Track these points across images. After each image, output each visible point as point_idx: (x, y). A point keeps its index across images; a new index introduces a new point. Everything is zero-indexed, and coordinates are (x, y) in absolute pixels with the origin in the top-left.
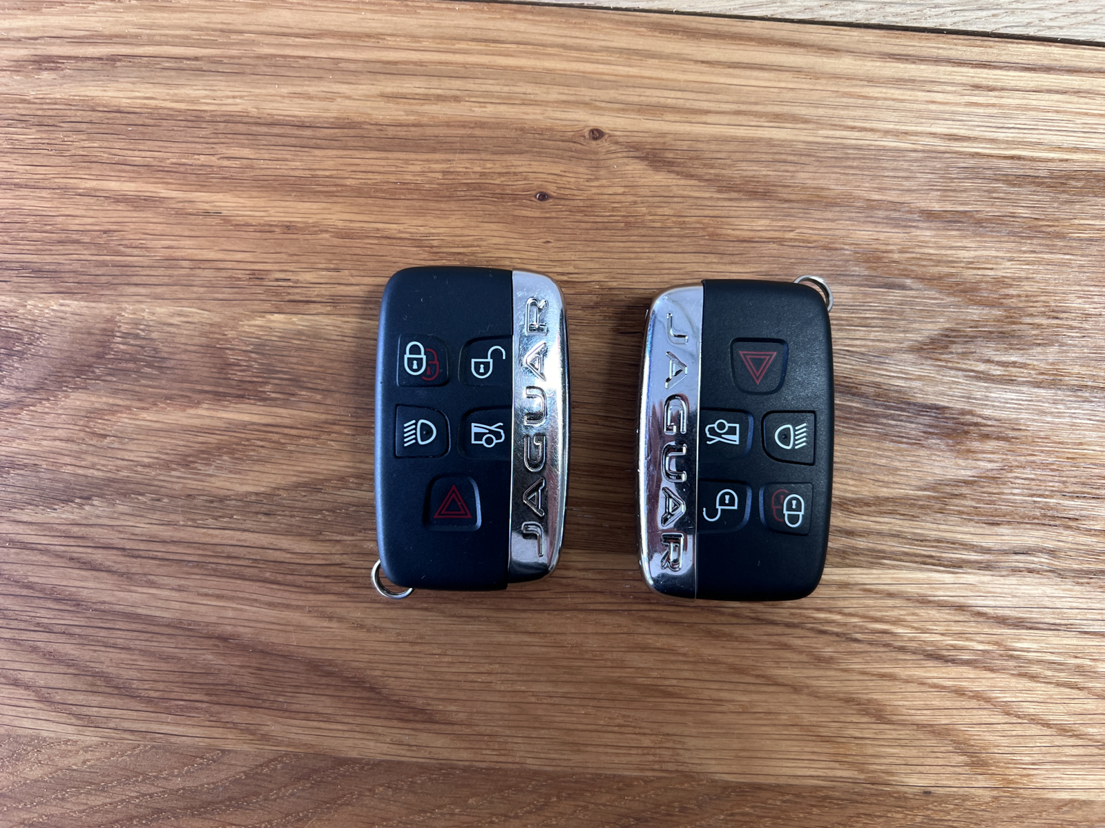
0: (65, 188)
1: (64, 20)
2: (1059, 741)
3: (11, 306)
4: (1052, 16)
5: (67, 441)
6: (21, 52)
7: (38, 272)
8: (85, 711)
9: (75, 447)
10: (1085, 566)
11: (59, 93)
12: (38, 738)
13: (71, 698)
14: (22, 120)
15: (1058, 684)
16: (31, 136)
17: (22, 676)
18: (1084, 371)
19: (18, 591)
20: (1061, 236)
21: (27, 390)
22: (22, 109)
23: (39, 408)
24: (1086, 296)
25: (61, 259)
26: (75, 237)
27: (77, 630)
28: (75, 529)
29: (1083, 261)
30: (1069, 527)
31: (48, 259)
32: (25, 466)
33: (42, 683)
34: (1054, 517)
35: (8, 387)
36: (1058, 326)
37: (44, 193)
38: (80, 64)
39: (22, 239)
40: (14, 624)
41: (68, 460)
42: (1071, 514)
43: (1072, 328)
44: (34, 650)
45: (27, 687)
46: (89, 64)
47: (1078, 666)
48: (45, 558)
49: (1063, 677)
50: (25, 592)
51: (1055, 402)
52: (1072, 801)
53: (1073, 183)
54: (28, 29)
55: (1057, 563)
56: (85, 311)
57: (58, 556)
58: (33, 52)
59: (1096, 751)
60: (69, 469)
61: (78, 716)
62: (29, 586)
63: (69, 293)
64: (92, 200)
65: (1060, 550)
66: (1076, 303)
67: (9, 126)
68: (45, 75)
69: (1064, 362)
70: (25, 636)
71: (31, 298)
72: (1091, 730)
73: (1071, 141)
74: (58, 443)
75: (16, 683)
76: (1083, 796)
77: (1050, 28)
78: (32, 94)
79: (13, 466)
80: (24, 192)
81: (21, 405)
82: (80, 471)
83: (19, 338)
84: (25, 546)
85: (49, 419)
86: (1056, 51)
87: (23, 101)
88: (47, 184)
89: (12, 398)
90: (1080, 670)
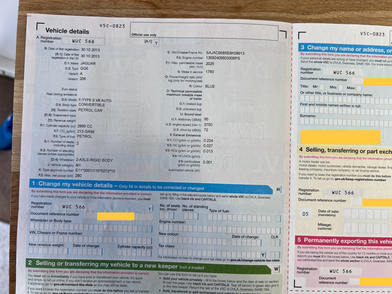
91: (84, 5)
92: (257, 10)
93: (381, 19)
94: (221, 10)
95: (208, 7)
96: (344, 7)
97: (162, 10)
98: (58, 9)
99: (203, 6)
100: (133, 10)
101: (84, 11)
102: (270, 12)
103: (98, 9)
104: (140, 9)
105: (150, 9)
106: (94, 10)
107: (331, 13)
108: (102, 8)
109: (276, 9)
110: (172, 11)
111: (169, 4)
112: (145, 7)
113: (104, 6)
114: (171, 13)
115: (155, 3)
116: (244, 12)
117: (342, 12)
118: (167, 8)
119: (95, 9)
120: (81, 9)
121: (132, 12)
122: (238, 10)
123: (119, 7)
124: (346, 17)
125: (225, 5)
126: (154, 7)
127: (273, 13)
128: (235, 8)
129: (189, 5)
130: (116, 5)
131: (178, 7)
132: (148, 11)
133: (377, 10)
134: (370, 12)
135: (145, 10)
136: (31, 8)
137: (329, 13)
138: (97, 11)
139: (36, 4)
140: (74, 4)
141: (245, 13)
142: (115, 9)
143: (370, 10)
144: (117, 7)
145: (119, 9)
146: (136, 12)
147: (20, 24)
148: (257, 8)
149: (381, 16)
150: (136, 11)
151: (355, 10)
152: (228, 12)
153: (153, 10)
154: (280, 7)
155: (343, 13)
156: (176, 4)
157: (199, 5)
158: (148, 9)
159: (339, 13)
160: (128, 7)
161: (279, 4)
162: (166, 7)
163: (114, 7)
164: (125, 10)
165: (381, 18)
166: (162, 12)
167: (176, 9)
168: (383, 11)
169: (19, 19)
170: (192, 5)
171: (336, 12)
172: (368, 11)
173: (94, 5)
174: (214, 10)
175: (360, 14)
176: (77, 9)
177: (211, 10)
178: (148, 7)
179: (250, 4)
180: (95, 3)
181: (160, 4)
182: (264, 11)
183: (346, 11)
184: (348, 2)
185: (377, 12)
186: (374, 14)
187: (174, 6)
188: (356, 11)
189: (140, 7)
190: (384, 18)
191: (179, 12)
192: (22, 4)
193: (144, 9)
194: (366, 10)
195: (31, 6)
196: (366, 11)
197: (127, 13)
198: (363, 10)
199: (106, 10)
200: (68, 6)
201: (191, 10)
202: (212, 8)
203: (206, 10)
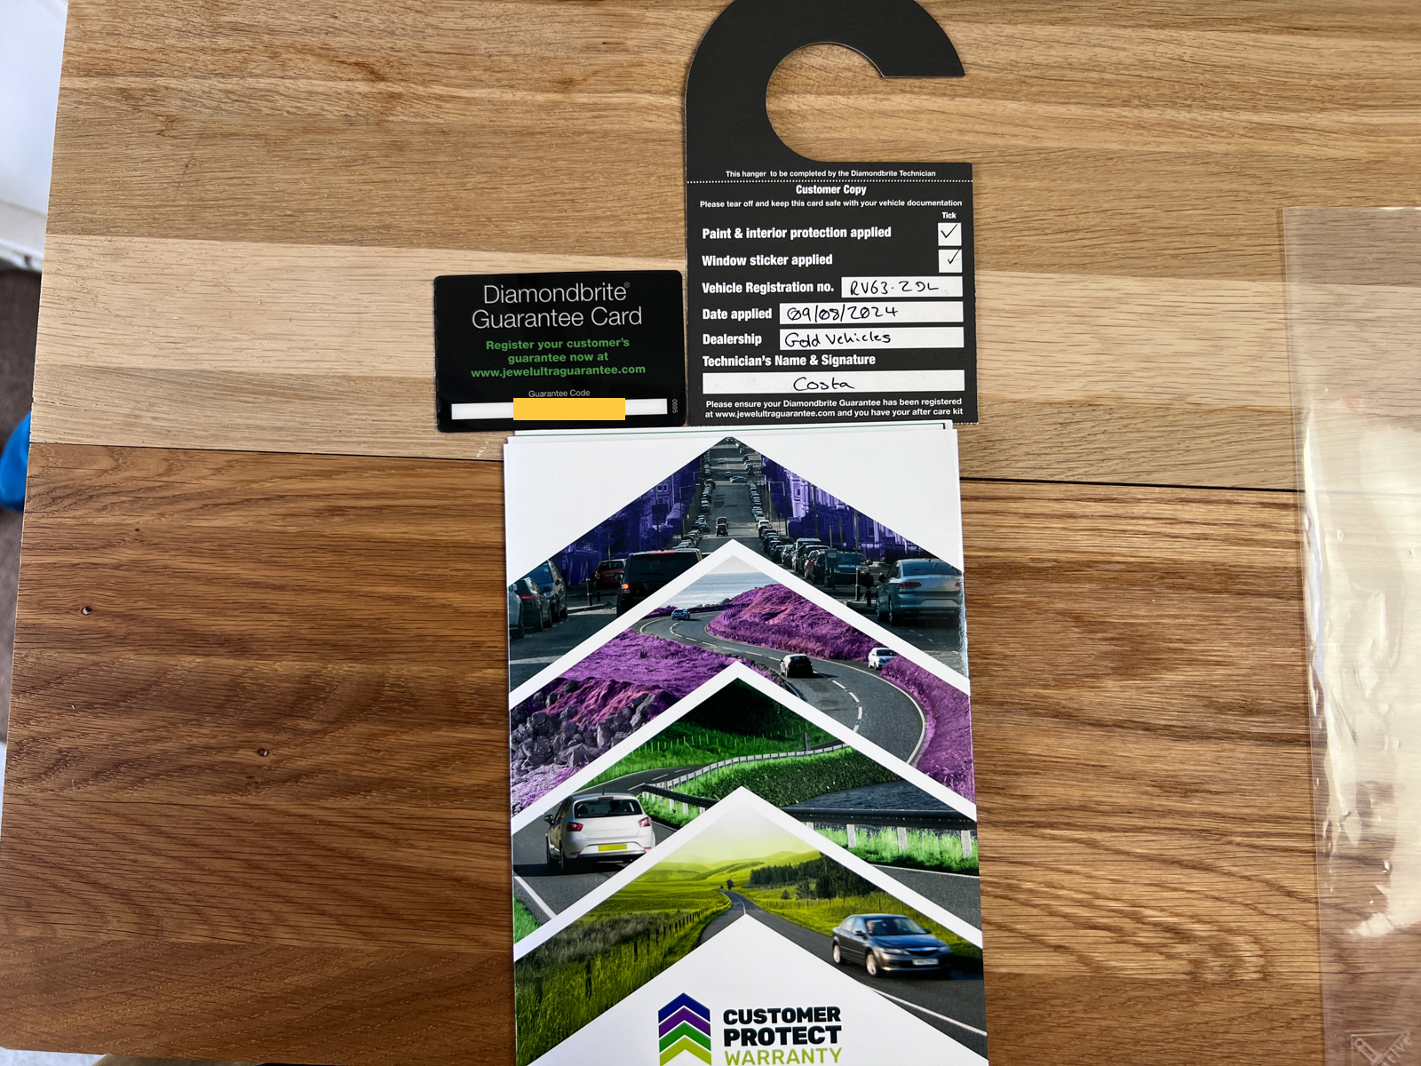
0: (351, 592)
1: (347, 483)
2: (998, 934)
3: (318, 669)
4: (978, 464)
5: (355, 754)
6: (320, 504)
7: (335, 646)
8: (369, 930)
9: (360, 759)
10: (1010, 819)
11: (345, 531)
12: (337, 949)
13: (360, 922)
14: (322, 548)
15: (996, 897)
16: (328, 558)
17: (327, 908)
18: (1005, 691)
19: (324, 853)
20: (987, 606)
21: (329, 722)
22: (322, 541)
23: (336, 734)
24: (1006, 644)
25: (350, 637)
26: (358, 623)
27: (364, 877)
28: (361, 812)
29: (1002, 621)
30: (999, 794)
31: (341, 637)
32: (328, 771)
33: (341, 912)
34: (989, 788)
35: (316, 721)
36: (988, 664)
37: (338, 595)
38: (359, 512)
39: (324, 625)
40: (323, 875)
41: (356, 767)
42: (1000, 785)
43: (996, 665)
44: (335, 891)
45: (331, 916)
46: (365, 512)
47: (1008, 884)
48: (342, 831)
49: (999, 892)
50: (329, 853)
51: (987, 713)
52: (1008, 974)
53: (995, 571)
54: (323, 489)
55: (993, 818)
56: (365, 670)
57: (351, 829)
58: (327, 504)
59: (1023, 940)
60: (356, 773)
61: (365, 934)
62: (332, 850)
63: (354, 659)
64: (369, 599)
65: (994, 809)
66: (998, 649)
67: (313, 552)
68: (336, 519)
69: (991, 686)
70: (329, 882)
71: (330, 663)
72: (1018, 926)
73: (993, 544)
74: (349, 756)
75: (323, 914)
76: (1016, 971)
77: (977, 472)
78: (328, 531)
79: (320, 771)
80: (324, 595)
81: (325, 732)
82: (364, 774)
83: (323, 689)
84: (329, 824)
85: (343, 740)
86: (982, 486)
87: (322, 536)
88: (339, 589)
89: (319, 728)
90: (1010, 887)
91: (211, 67)
92: (610, 88)
93: (902, 115)
94: (527, 87)
95: (497, 80)
96: (813, 85)
97: (390, 84)
98: (152, 76)
99: (485, 76)
100: (323, 83)
101: (210, 82)
102: (639, 93)
103: (243, 77)
104: (341, 79)
105: (364, 80)
106: (235, 80)
107: (784, 98)
108: (252, 75)
109: (655, 88)
110: (413, 85)
111: (407, 70)
112: (352, 76)
113: (259, 72)
114: (412, 91)
115: (376, 68)
116: (581, 91)
117: (808, 96)
118: (402, 80)
119: (237, 76)
120: (204, 78)
121: (320, 85)
122: (566, 88)
123: (291, 73)
124: (817, 107)
125: (536, 76)
126: (372, 77)
127: (646, 96)
128: (559, 82)
129: (453, 73)
130: (284, 70)
131: (428, 78)
132: (357, 84)
133: (892, 93)
134: (875, 98)
135: (350, 83)
136: (90, 71)
137: (777, 98)
138: (241, 82)
139: (102, 63)
140: (189, 65)
141: (582, 95)
142: (282, 78)
143: (876, 93)
144: (287, 73)
145: (291, 78)
146: (331, 88)
147: (64, 106)
148: (611, 83)
149: (903, 107)
150: (331, 84)
151: (839, 93)
152: (542, 91)
153: (371, 83)
154: (663, 83)
155: (811, 98)
156: (424, 71)
157: (475, 73)
158: (357, 80)
159: (801, 100)
160: (312, 75)
161: (661, 75)
162: (400, 77)
163: (281, 74)
164: (305, 81)
165: (902, 111)
166: (390, 89)
167: (423, 83)
168: (908, 96)
169: (61, 96)
170: (459, 73)
171: (795, 96)
172: (871, 96)
173: (236, 69)
174: (512, 87)
175: (852, 101)
176: (196, 77)
177: (503, 86)
178: (359, 76)
179: (595, 73)
180: (238, 64)
181: (388, 70)
182: (628, 90)
183: (819, 94)
184: (825, 74)
185: (891, 97)
186: (885, 102)
187: (420, 74)
188: (843, 94)
189: (340, 75)
190: (908, 111)
191: (430, 90)
192: (69, 62)
193: (349, 80)
194: (866, 93)
195: (91, 67)
196: (865, 96)
197: (310, 88)
198: (859, 93)
199: (262, 81)
200: (175, 68)
201: (458, 86)
202: (505, 82)
203: (493, 87)
